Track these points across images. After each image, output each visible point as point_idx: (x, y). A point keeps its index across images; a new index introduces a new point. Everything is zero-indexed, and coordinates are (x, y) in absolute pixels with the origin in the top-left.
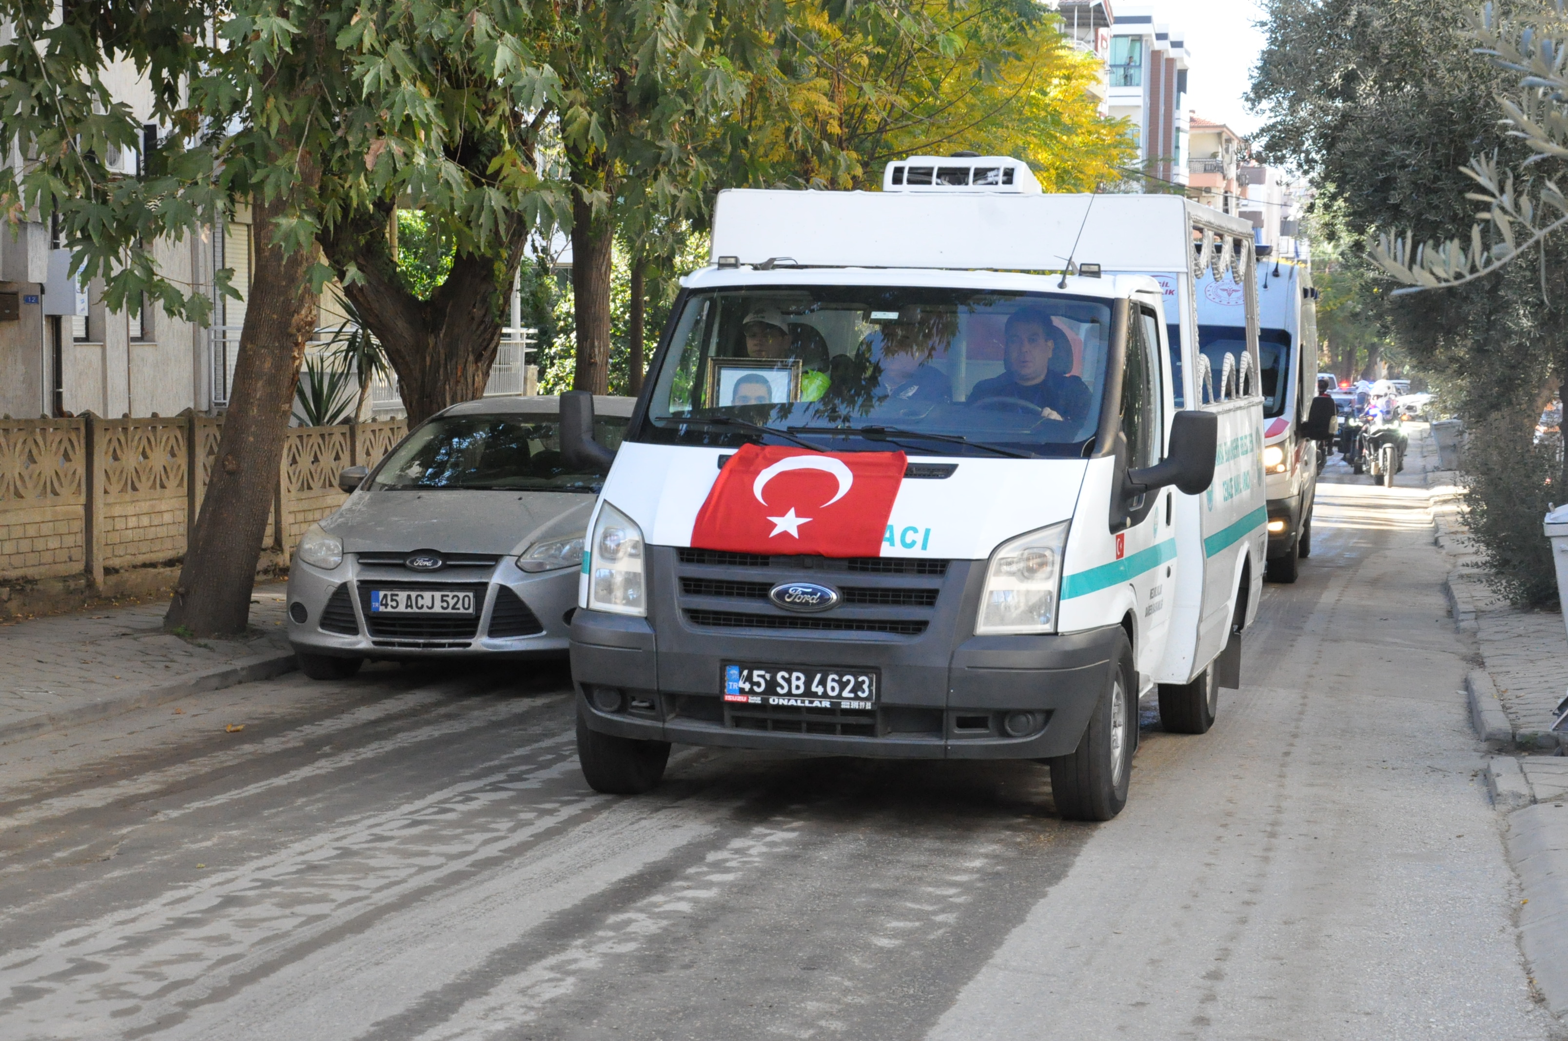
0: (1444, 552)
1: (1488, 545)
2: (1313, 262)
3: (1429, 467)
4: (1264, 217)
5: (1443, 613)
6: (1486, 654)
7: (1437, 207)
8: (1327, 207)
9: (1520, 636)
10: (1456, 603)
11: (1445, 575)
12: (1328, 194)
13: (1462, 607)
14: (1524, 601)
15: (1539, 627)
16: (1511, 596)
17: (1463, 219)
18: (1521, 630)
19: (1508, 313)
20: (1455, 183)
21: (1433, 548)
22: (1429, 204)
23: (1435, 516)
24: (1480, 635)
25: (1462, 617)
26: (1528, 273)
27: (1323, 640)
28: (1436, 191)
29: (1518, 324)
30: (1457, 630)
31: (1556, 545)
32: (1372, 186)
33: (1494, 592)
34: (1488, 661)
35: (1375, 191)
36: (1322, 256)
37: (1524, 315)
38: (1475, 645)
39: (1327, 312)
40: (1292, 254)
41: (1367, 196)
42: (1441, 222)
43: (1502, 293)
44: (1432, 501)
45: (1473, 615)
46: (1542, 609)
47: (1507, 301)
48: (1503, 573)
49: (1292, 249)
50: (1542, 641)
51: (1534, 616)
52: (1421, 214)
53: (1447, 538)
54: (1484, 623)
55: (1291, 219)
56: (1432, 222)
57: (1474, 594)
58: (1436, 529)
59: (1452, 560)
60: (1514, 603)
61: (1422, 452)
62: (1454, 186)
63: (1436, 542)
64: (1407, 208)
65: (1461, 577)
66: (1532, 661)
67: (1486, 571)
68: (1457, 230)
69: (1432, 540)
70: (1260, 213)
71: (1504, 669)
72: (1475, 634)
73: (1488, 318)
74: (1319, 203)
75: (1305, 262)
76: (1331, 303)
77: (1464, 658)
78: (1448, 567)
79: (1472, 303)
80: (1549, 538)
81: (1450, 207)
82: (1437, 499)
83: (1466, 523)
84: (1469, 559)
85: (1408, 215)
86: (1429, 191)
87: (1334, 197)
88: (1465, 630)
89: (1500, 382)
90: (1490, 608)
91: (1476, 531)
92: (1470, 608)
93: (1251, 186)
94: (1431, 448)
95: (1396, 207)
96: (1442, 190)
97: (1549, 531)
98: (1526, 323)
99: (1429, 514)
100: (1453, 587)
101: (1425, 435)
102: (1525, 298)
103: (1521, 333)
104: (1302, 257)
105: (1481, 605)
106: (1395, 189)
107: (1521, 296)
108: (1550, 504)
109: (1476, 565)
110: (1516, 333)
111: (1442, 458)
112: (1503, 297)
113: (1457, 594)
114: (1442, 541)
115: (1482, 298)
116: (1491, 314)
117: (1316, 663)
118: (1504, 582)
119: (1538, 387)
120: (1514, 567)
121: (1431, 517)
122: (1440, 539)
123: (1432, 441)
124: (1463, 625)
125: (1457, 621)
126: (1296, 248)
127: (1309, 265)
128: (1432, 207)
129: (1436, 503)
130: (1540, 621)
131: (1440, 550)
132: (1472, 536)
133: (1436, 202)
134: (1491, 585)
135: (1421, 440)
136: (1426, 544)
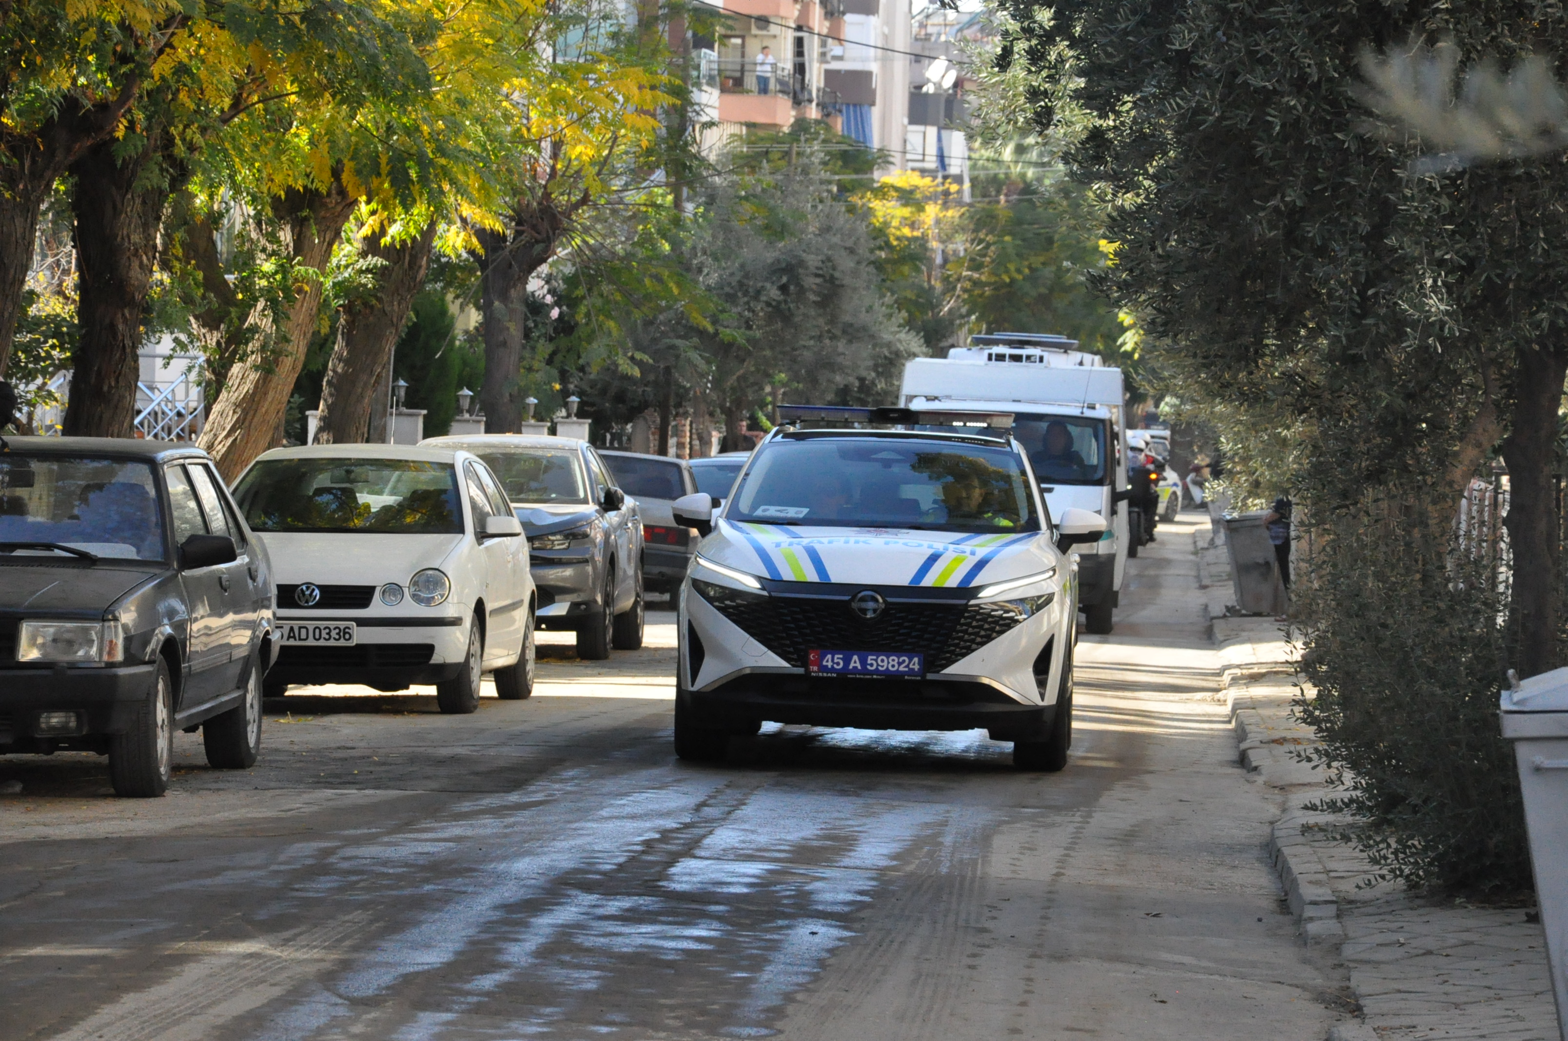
0: (1260, 780)
1: (1355, 766)
2: (974, 181)
3: (1217, 609)
4: (877, 83)
5: (1267, 904)
6: (1363, 989)
7: (1265, 61)
8: (1035, 57)
9: (1429, 953)
10: (1294, 881)
11: (1267, 829)
12: (1038, 31)
13: (1308, 892)
14: (1435, 881)
15: (1466, 936)
16: (1407, 871)
17: (1317, 86)
18: (1430, 943)
19: (1403, 283)
20: (1303, 11)
21: (1238, 771)
22: (1251, 53)
23: (1237, 706)
24: (1349, 951)
25: (1309, 912)
26: (1445, 202)
27: (1034, 956)
28: (1266, 26)
29: (1419, 307)
30: (1302, 940)
31: (1526, 756)
32: (1134, 12)
33: (1374, 861)
34: (1369, 1006)
35: (1142, 23)
36: (993, 169)
37: (1434, 288)
38: (1339, 973)
39: (1005, 285)
40: (931, 163)
41: (1126, 33)
42: (1275, 91)
43: (1391, 241)
44: (1226, 678)
45: (1332, 909)
46: (1469, 898)
47: (1403, 258)
48: (1390, 823)
49: (932, 149)
50: (1476, 964)
51: (1449, 913)
52: (1235, 74)
53: (1265, 750)
54: (1355, 926)
55: (929, 89)
56: (1257, 90)
57: (1331, 865)
58: (1240, 734)
59: (1278, 797)
60: (1412, 885)
61: (1198, 577)
62: (1301, 18)
63: (1242, 761)
64: (1207, 61)
65: (1306, 829)
66: (1457, 1006)
67: (1349, 819)
68: (1306, 108)
69: (1233, 755)
70: (868, 75)
71: (1407, 1021)
72: (1337, 948)
73: (1362, 294)
74: (1021, 46)
75: (958, 179)
76: (1012, 267)
77: (1320, 997)
78: (1273, 811)
79: (1333, 260)
80: (1512, 741)
81: (1292, 62)
82: (1238, 672)
83: (1309, 719)
84: (1316, 796)
85: (1209, 75)
86: (1251, 26)
87: (1048, 38)
88: (1317, 941)
89: (1385, 425)
90: (1367, 894)
91: (1331, 736)
92: (1324, 893)
93: (849, 18)
94: (1214, 570)
95: (1183, 57)
96: (1277, 24)
97: (1512, 727)
98: (1436, 305)
99: (1222, 702)
100: (1286, 851)
101: (1201, 544)
102: (1438, 254)
103: (1428, 328)
104: (954, 170)
105: (1348, 887)
106: (1181, 20)
107: (1430, 248)
108: (1511, 672)
109: (1333, 807)
110: (1414, 324)
111: (1241, 590)
112: (1393, 250)
113: (1296, 866)
114: (1255, 757)
115: (1352, 252)
116: (1369, 284)
117: (1024, 1004)
118: (1392, 841)
119: (1461, 440)
120: (1415, 809)
121: (1227, 709)
122: (1251, 753)
123: (1222, 554)
124: (1312, 928)
125: (1299, 921)
126: (940, 150)
127: (967, 185)
128: (1255, 59)
129: (1235, 680)
130: (1471, 923)
131: (1253, 776)
132: (1323, 746)
133: (1264, 48)
134: (1368, 847)
135: (1195, 553)
136: (1222, 764)
